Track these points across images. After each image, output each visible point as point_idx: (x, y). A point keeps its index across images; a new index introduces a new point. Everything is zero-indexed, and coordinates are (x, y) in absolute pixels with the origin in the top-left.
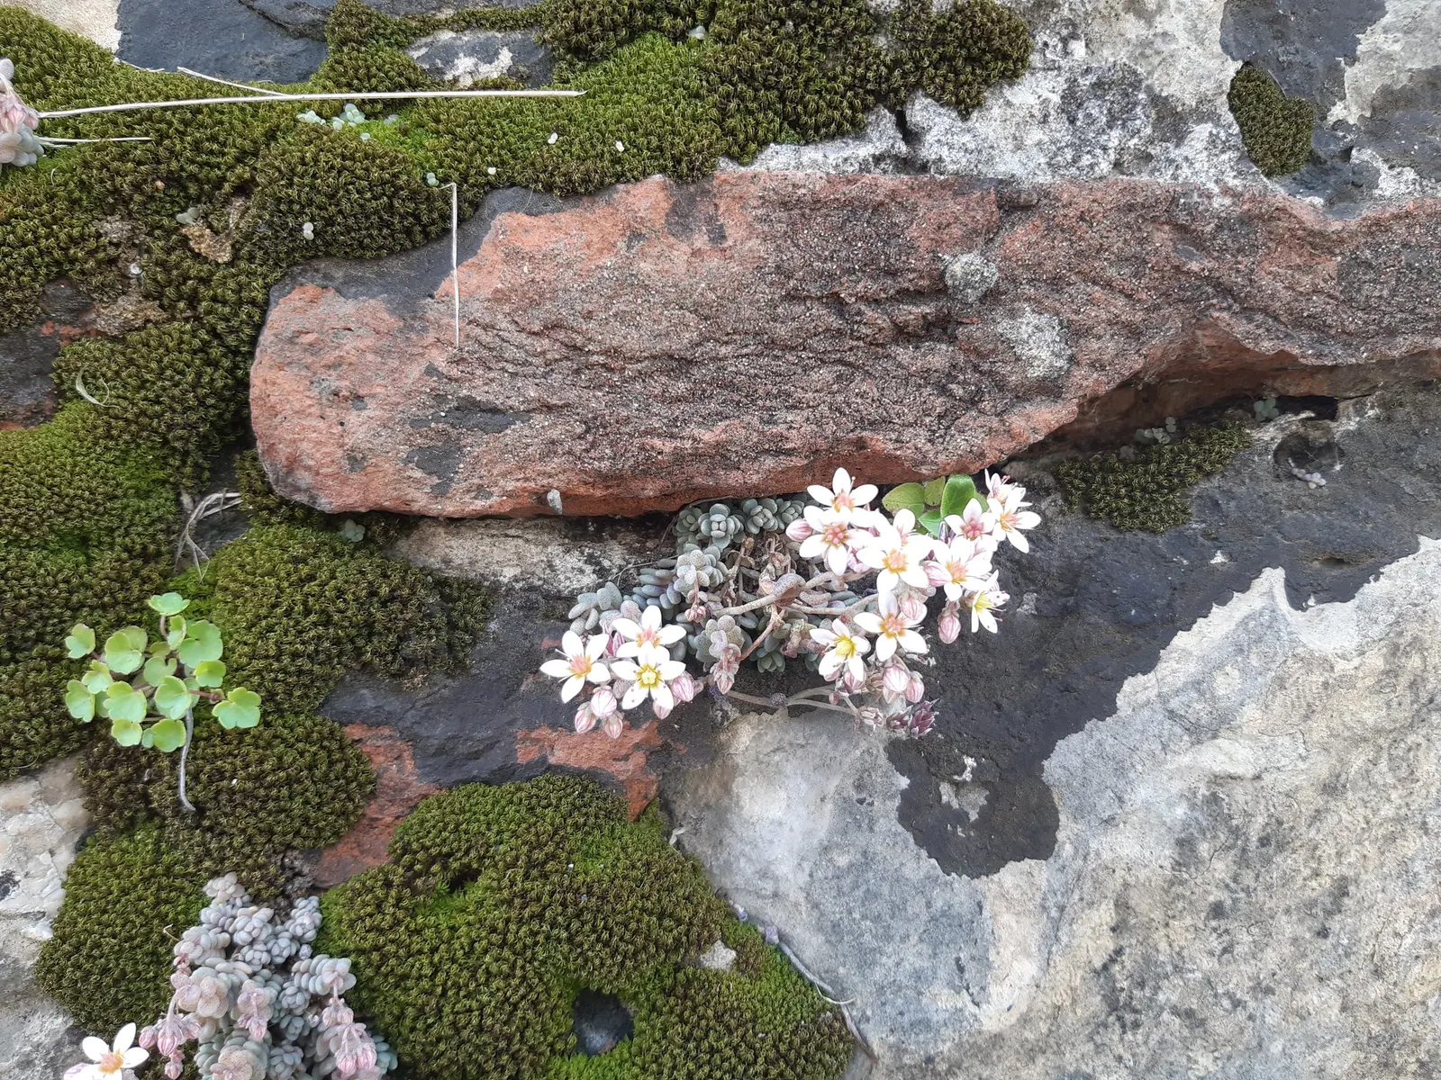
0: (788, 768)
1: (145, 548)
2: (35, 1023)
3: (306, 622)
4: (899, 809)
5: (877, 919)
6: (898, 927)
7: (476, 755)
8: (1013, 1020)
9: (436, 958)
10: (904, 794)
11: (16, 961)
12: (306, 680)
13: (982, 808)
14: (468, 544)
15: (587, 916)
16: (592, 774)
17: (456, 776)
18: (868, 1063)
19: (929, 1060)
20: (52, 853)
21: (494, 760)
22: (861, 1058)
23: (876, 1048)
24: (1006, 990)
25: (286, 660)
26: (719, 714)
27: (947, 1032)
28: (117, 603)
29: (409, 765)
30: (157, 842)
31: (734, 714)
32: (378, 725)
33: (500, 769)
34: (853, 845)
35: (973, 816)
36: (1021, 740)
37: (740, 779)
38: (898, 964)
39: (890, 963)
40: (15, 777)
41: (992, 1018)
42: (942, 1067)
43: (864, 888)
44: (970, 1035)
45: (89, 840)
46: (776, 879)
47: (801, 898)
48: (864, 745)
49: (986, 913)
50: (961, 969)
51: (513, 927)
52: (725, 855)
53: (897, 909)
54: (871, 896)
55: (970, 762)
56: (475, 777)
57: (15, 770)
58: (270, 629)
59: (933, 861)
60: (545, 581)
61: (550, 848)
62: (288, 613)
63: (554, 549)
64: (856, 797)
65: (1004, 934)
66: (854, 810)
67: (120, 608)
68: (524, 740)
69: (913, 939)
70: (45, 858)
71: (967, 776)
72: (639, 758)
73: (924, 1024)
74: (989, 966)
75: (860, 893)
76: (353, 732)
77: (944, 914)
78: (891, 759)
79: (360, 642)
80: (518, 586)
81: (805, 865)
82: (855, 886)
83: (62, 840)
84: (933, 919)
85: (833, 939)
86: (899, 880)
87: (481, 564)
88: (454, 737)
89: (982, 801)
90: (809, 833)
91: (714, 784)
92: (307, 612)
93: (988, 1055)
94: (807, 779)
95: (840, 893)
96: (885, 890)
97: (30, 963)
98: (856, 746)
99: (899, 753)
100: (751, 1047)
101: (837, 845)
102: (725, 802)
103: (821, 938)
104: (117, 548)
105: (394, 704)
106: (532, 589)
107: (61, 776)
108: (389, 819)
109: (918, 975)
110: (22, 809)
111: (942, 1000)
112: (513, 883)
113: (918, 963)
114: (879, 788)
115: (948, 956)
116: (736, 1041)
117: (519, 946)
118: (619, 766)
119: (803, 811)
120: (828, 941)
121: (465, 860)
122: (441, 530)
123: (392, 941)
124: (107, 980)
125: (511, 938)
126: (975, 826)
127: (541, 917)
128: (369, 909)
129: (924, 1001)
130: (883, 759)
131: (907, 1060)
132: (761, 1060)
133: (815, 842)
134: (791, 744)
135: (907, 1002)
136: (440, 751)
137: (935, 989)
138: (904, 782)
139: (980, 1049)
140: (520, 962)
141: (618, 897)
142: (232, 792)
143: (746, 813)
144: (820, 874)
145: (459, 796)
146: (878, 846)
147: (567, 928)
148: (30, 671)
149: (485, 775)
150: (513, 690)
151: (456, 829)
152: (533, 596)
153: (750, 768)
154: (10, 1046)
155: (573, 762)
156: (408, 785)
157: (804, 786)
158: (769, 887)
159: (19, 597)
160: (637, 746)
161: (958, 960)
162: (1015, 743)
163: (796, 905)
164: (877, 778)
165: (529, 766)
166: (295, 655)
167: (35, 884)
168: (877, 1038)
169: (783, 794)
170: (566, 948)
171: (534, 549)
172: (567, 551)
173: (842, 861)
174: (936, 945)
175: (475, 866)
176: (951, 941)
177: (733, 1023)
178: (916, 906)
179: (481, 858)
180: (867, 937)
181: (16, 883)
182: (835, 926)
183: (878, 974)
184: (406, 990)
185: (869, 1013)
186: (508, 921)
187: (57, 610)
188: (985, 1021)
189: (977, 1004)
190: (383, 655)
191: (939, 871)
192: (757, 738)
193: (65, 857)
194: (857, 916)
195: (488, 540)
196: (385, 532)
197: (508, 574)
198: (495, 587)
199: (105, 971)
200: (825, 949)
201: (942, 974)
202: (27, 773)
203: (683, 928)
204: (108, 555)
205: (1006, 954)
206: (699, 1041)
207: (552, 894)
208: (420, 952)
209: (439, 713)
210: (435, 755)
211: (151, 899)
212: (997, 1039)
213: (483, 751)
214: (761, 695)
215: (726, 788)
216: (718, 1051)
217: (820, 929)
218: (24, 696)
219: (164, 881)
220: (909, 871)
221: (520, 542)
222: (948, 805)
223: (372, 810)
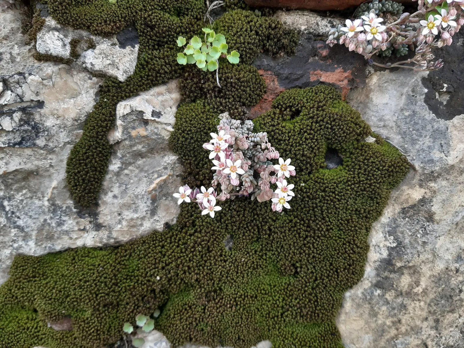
0: (389, 88)
1: (197, 16)
2: (166, 158)
3: (251, 34)
4: (424, 98)
5: (418, 130)
6: (424, 133)
7: (297, 79)
8: (458, 161)
9: (290, 134)
10: (426, 94)
11: (163, 137)
12: (251, 51)
13: (448, 100)
14: (292, 17)
15: (337, 121)
16: (333, 85)
17: (291, 86)
18: (414, 173)
19: (432, 172)
20: (171, 108)
21: (303, 80)
22: (412, 171)
23: (417, 168)
24: (455, 153)
25: (246, 44)
26: (368, 72)
27: (438, 164)
28: (190, 31)
29: (276, 83)
30: (204, 103)
31: (372, 71)
32: (267, 70)
33: (305, 83)
34: (410, 109)
35: (445, 103)
36: (460, 80)
37: (372, 93)
38: (423, 144)
39: (421, 143)
40: (160, 84)
41: (451, 160)
42: (436, 175)
43: (413, 121)
44: (445, 165)
45: (181, 105)
46: (385, 121)
47: (394, 124)
48: (415, 78)
49: (449, 131)
50: (442, 146)
51: (314, 124)
52: (367, 116)
53: (424, 128)
54: (416, 124)
55: (445, 85)
56: (297, 86)
57: (160, 82)
58: (241, 35)
59: (434, 115)
60: (315, 30)
61: (324, 102)
62: (246, 30)
63: (319, 18)
64: (412, 94)
65: (454, 137)
66: (411, 99)
67: (192, 33)
68: (312, 74)
69: (428, 137)
70: (169, 109)
71: (445, 90)
72: (346, 81)
73: (432, 161)
74: (450, 146)
75: (412, 123)
76: (261, 72)
77: (437, 130)
78: (423, 83)
79: (265, 42)
80: (306, 32)
81: (396, 114)
82: (411, 121)
83: (173, 104)
84: (434, 131)
85: (404, 136)
86: (424, 119)
87: (295, 24)
88: (291, 74)
89: (448, 98)
90: (397, 105)
91: (363, 96)
92: (251, 31)
93: (449, 172)
94: (396, 90)
95: (406, 123)
96: (420, 122)
97: (167, 138)
98: (413, 78)
99: (425, 81)
100: (384, 162)
101: (406, 109)
102: (367, 101)
103: (400, 136)
104: (189, 15)
105: (272, 64)
106: (310, 33)
107: (173, 84)
108: (270, 99)
109: (429, 147)
110: (162, 94)
111: (436, 155)
112: (313, 112)
113: (429, 144)
114: (419, 92)
115: (438, 142)
116: (379, 160)
117: (316, 130)
118: (341, 83)
119: (395, 99)
120: (403, 138)
121: (297, 107)
122: (284, 13)
123: (277, 129)
124: (192, 141)
125: (313, 128)
126: (446, 106)
127: (323, 121)
128: (270, 120)
129: (431, 155)
130: (420, 83)
131: (426, 172)
132: (387, 166)
133: (399, 108)
134: (391, 80)
135: (426, 155)
136: (287, 78)
137: (435, 151)
138: (426, 90)
139: (447, 170)
140: (316, 135)
141: (345, 117)
142: (231, 83)
143: (374, 103)
144: (400, 117)
145: (293, 91)
146: (417, 109)
147: (331, 124)
148: (165, 51)
149: (300, 85)
150: (307, 61)
151: (294, 98)
152: (310, 35)
153: (376, 89)
154: (160, 164)
155: (327, 81)
156: (276, 88)
157: (395, 92)
158: (382, 124)
159: (164, 27)
160: (346, 77)
161: (441, 143)
162: (458, 81)
163: (392, 127)
164: (418, 89)
165: (314, 82)
166: (248, 43)
167: (167, 116)
168: (417, 165)
169: (387, 95)
170: (330, 130)
171: (313, 19)
172: (323, 19)
173: (407, 114)
174: (435, 139)
175: (300, 109)
176: (439, 138)
177: (378, 156)
178: (429, 127)
179: (302, 107)
180: (414, 136)
181: (162, 115)
182: (405, 132)
183: (417, 147)
184: (281, 144)
185: (414, 158)
186: (312, 123)
187: (173, 33)
188: (449, 161)
189: (447, 156)
190: (272, 46)
191: (435, 118)
192: (379, 80)
193: (174, 109)
194: (411, 130)
195: (298, 16)
196: (269, 12)
197: (303, 28)
198: (299, 32)
199: (192, 138)
200: (401, 140)
201: (436, 147)
202: (164, 83)
203: (362, 129)
204: (187, 17)
205: (455, 142)
206: (368, 160)
207: (326, 115)
208: (285, 133)
209: (286, 67)
210: (284, 80)
211: (205, 117)
212: (453, 166)
213: (299, 78)
214: (383, 63)
215: (367, 96)
216: (374, 163)
217: (400, 133)
218: (163, 59)
219: (208, 113)
220: (427, 117)
221: (308, 17)
222: (437, 100)
223: (265, 97)
